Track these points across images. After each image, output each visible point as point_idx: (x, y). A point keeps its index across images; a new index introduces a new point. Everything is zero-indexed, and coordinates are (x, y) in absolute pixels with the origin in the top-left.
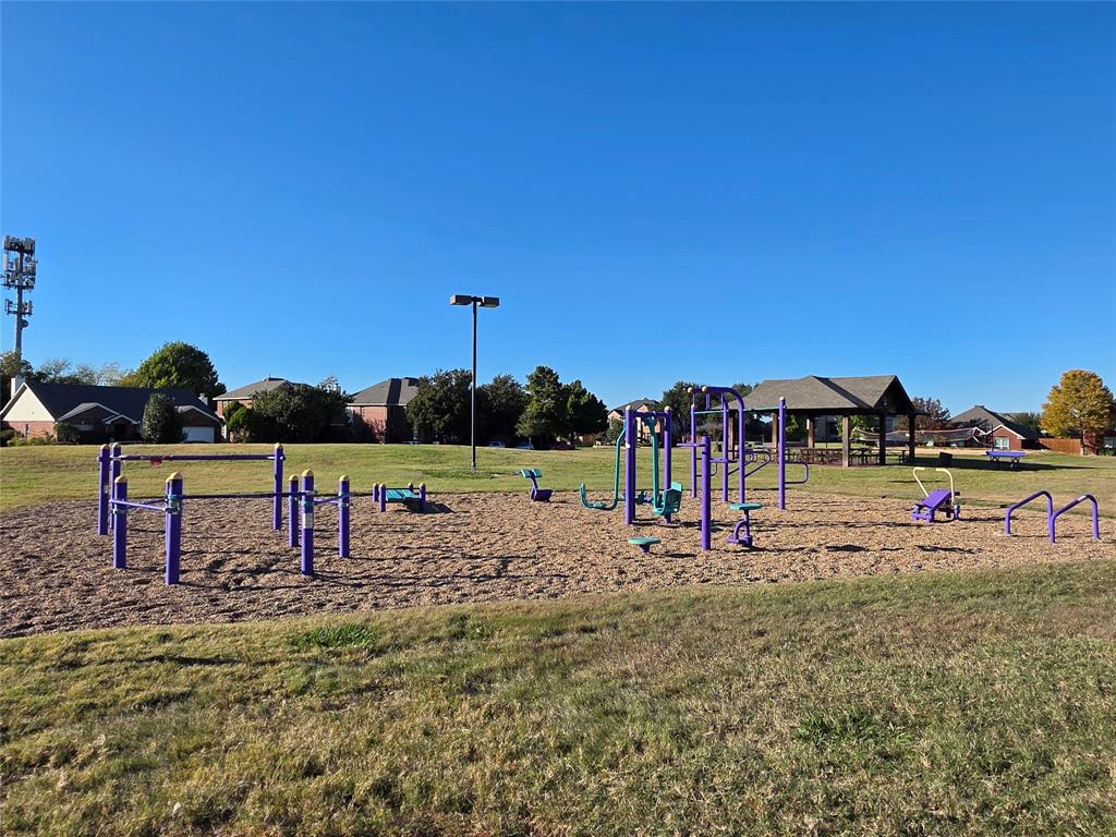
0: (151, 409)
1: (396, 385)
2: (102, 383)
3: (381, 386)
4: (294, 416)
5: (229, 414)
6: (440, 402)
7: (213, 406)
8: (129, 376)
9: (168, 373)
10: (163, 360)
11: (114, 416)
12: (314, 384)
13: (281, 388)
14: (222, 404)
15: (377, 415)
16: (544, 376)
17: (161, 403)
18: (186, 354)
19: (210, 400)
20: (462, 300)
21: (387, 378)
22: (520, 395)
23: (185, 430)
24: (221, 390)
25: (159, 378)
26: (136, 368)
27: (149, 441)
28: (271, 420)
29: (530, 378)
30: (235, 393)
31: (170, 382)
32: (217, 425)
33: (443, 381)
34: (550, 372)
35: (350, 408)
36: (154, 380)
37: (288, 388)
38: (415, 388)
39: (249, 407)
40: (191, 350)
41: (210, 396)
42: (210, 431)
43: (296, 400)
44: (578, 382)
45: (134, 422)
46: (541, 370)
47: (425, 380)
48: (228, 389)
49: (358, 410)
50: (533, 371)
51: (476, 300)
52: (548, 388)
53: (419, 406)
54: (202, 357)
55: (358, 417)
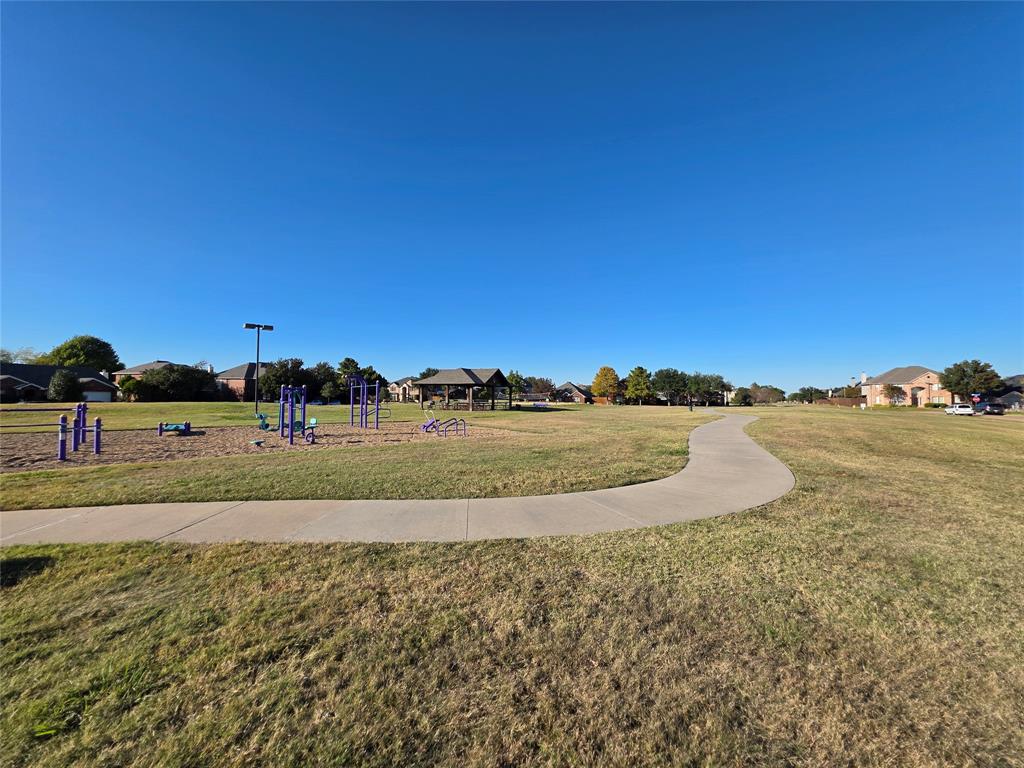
0: (56, 380)
1: (252, 367)
2: (18, 361)
3: (242, 367)
4: (173, 385)
5: (122, 383)
6: (280, 377)
7: (113, 378)
8: (43, 357)
9: (77, 356)
10: (72, 346)
11: (24, 384)
12: (191, 364)
13: (165, 367)
14: (119, 376)
15: (238, 385)
16: (349, 364)
17: (65, 376)
18: (92, 344)
19: (110, 375)
20: (249, 326)
21: (247, 362)
22: (333, 373)
23: (85, 393)
24: (121, 367)
25: (69, 358)
26: (49, 351)
27: (53, 401)
28: (155, 388)
29: (341, 364)
30: (130, 370)
31: (77, 362)
32: (114, 390)
33: (283, 365)
34: (353, 361)
35: (220, 380)
36: (65, 360)
37: (170, 368)
38: (264, 369)
39: (139, 379)
40: (97, 341)
41: (110, 371)
42: (108, 395)
43: (175, 375)
44: (371, 367)
45: (42, 388)
46: (348, 360)
47: (271, 365)
48: (127, 367)
49: (225, 381)
50: (342, 360)
51: (259, 326)
52: (351, 370)
53: (266, 379)
54: (106, 346)
55: (225, 386)
